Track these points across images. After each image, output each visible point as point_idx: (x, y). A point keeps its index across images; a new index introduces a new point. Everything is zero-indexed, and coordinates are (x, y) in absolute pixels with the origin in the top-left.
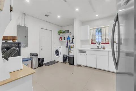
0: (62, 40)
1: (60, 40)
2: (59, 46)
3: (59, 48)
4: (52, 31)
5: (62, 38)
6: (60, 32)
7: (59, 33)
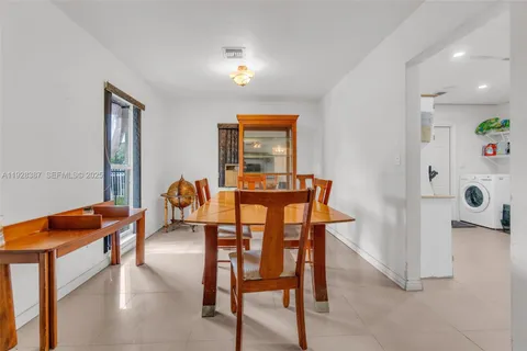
0: (495, 153)
1: (486, 154)
2: (485, 177)
3: (485, 183)
4: (454, 130)
5: (494, 146)
6: (486, 126)
7: (481, 130)
